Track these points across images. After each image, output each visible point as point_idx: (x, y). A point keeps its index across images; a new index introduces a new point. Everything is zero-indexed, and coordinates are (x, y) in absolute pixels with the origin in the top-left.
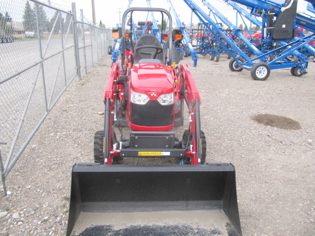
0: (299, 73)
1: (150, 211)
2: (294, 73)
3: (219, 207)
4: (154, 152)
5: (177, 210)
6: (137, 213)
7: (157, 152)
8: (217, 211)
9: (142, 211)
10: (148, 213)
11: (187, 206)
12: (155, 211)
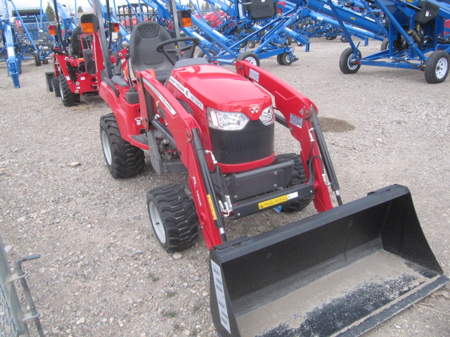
0: (288, 61)
1: (306, 284)
2: (281, 62)
3: (377, 247)
4: (278, 198)
5: (337, 269)
6: (291, 293)
7: (281, 197)
8: (377, 252)
9: (297, 288)
10: (305, 287)
11: (346, 259)
12: (312, 281)
